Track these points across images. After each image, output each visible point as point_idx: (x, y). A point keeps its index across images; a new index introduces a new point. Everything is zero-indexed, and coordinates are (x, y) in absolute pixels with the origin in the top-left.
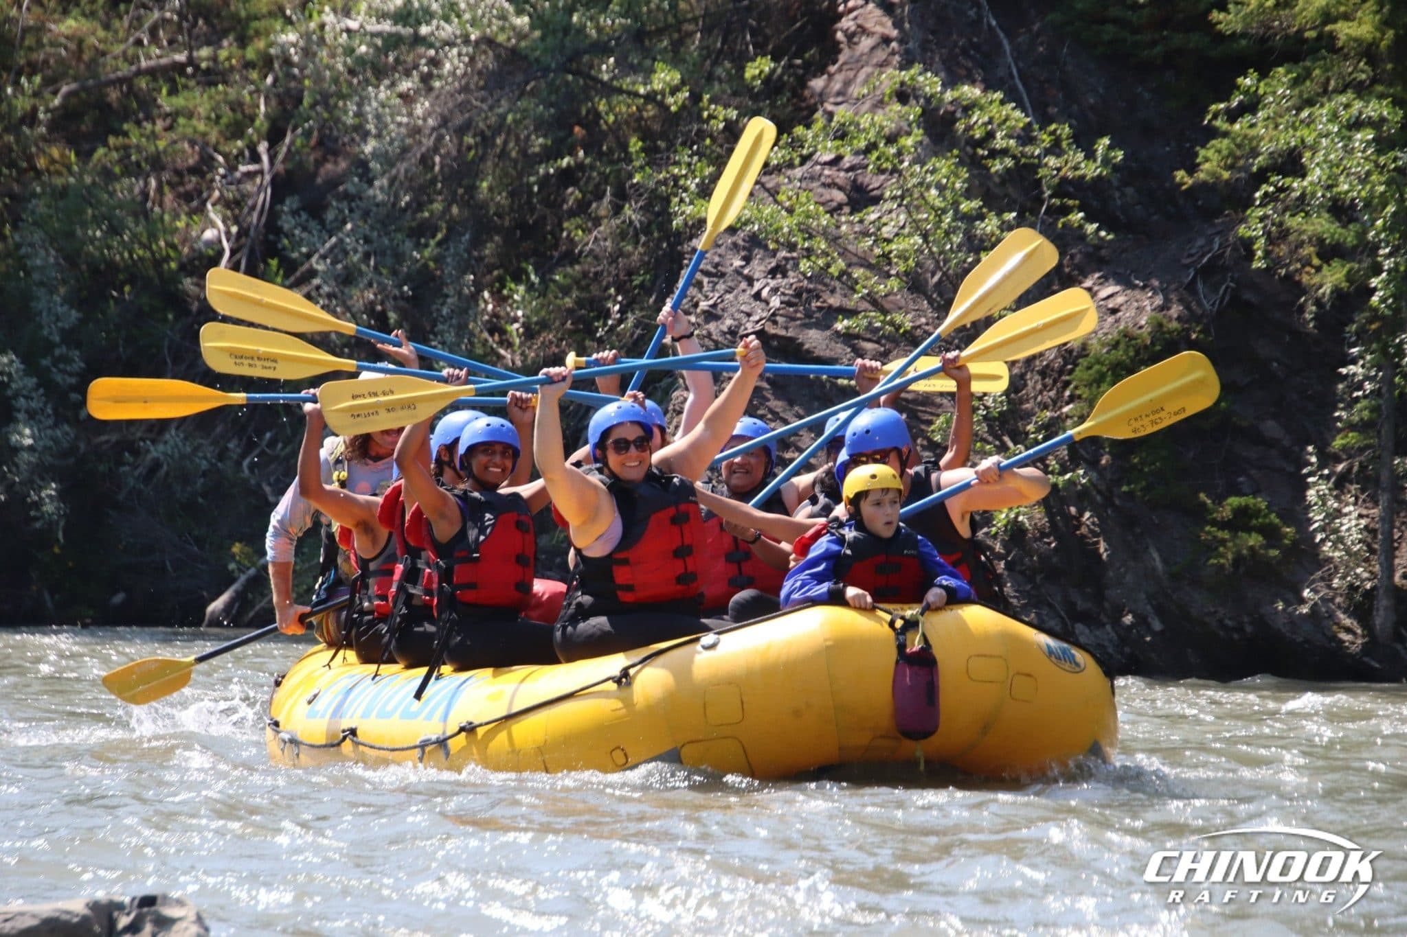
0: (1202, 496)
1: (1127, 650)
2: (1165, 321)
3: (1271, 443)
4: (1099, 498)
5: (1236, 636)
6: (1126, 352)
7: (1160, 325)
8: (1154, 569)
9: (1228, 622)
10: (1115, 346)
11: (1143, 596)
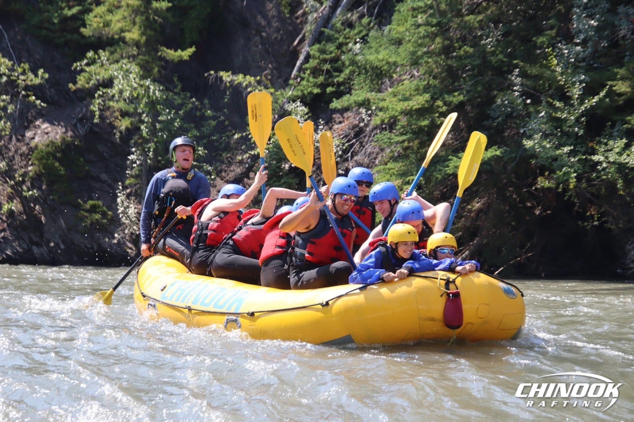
0: (79, 200)
1: (52, 255)
2: (66, 138)
3: (104, 182)
4: (42, 201)
5: (91, 251)
6: (52, 149)
7: (64, 139)
8: (62, 226)
9: (88, 246)
10: (48, 146)
11: (57, 236)
